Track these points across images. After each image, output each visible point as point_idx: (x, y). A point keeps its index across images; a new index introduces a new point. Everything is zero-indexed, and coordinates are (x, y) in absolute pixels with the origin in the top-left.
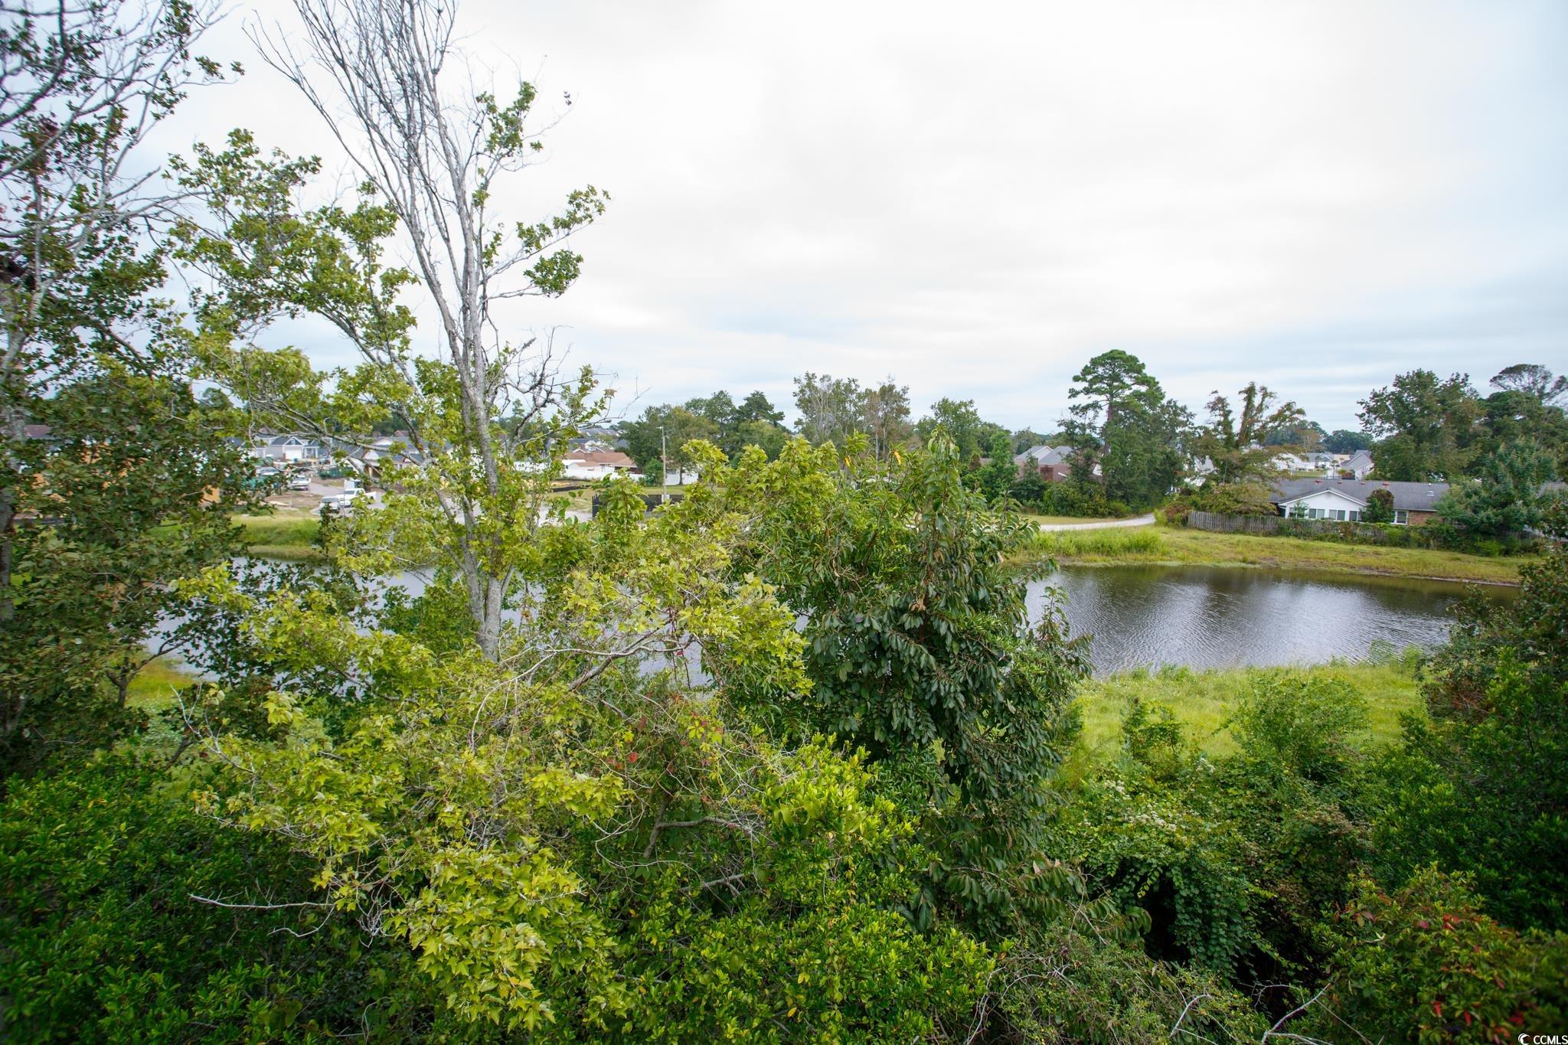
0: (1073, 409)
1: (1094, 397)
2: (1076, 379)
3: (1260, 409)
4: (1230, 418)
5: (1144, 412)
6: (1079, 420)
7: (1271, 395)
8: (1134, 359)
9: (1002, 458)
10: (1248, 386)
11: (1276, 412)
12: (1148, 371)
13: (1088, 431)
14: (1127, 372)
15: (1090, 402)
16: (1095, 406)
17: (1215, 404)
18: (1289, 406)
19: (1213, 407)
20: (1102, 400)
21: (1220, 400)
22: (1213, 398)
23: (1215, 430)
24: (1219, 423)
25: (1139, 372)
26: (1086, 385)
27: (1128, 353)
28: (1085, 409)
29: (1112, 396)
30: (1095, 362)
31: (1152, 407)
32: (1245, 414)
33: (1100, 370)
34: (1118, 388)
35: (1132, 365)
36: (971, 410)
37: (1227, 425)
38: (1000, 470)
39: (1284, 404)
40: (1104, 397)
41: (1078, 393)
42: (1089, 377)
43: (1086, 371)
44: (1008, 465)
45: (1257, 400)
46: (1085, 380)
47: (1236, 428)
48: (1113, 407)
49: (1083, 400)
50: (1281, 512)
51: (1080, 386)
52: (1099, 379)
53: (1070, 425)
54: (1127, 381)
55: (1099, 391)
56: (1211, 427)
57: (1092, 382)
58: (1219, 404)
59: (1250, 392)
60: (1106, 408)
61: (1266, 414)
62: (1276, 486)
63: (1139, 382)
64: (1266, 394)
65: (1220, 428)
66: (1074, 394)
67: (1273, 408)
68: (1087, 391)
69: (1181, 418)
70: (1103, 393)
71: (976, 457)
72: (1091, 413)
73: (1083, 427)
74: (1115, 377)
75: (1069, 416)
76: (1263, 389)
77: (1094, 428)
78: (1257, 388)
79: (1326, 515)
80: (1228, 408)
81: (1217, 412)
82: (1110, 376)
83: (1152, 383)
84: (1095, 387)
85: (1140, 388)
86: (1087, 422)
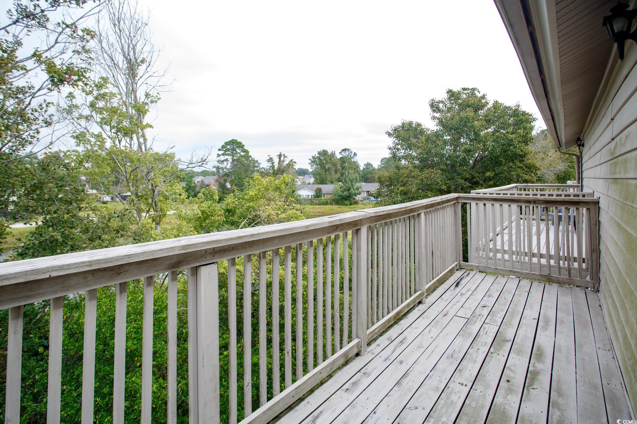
0: (218, 161)
1: (226, 157)
2: (219, 150)
3: (283, 161)
4: (274, 165)
5: (245, 163)
6: (221, 166)
8: (241, 143)
9: (190, 182)
10: (279, 154)
11: (288, 163)
12: (245, 148)
13: (225, 170)
14: (238, 147)
15: (225, 159)
16: (226, 160)
17: (269, 160)
18: (292, 161)
20: (230, 158)
22: (268, 158)
23: (270, 169)
25: (242, 148)
26: (223, 152)
27: (238, 141)
28: (223, 161)
29: (233, 156)
30: (226, 144)
31: (247, 161)
32: (279, 163)
33: (228, 147)
34: (235, 154)
35: (240, 145)
37: (273, 167)
38: (191, 186)
40: (230, 157)
41: (220, 155)
42: (224, 149)
43: (223, 147)
44: (193, 184)
45: (282, 158)
46: (223, 150)
47: (276, 168)
48: (233, 161)
49: (222, 158)
51: (221, 153)
52: (228, 150)
53: (218, 168)
54: (238, 151)
55: (228, 155)
56: (268, 168)
57: (225, 151)
58: (270, 160)
59: (280, 156)
60: (231, 161)
61: (285, 163)
63: (243, 151)
64: (285, 157)
66: (219, 155)
67: (287, 161)
68: (223, 155)
70: (230, 155)
72: (225, 163)
73: (222, 168)
74: (235, 149)
75: (217, 164)
76: (284, 155)
77: (227, 169)
79: (304, 197)
80: (274, 161)
81: (270, 163)
82: (232, 149)
83: (246, 152)
84: (227, 153)
85: (242, 154)
86: (224, 166)
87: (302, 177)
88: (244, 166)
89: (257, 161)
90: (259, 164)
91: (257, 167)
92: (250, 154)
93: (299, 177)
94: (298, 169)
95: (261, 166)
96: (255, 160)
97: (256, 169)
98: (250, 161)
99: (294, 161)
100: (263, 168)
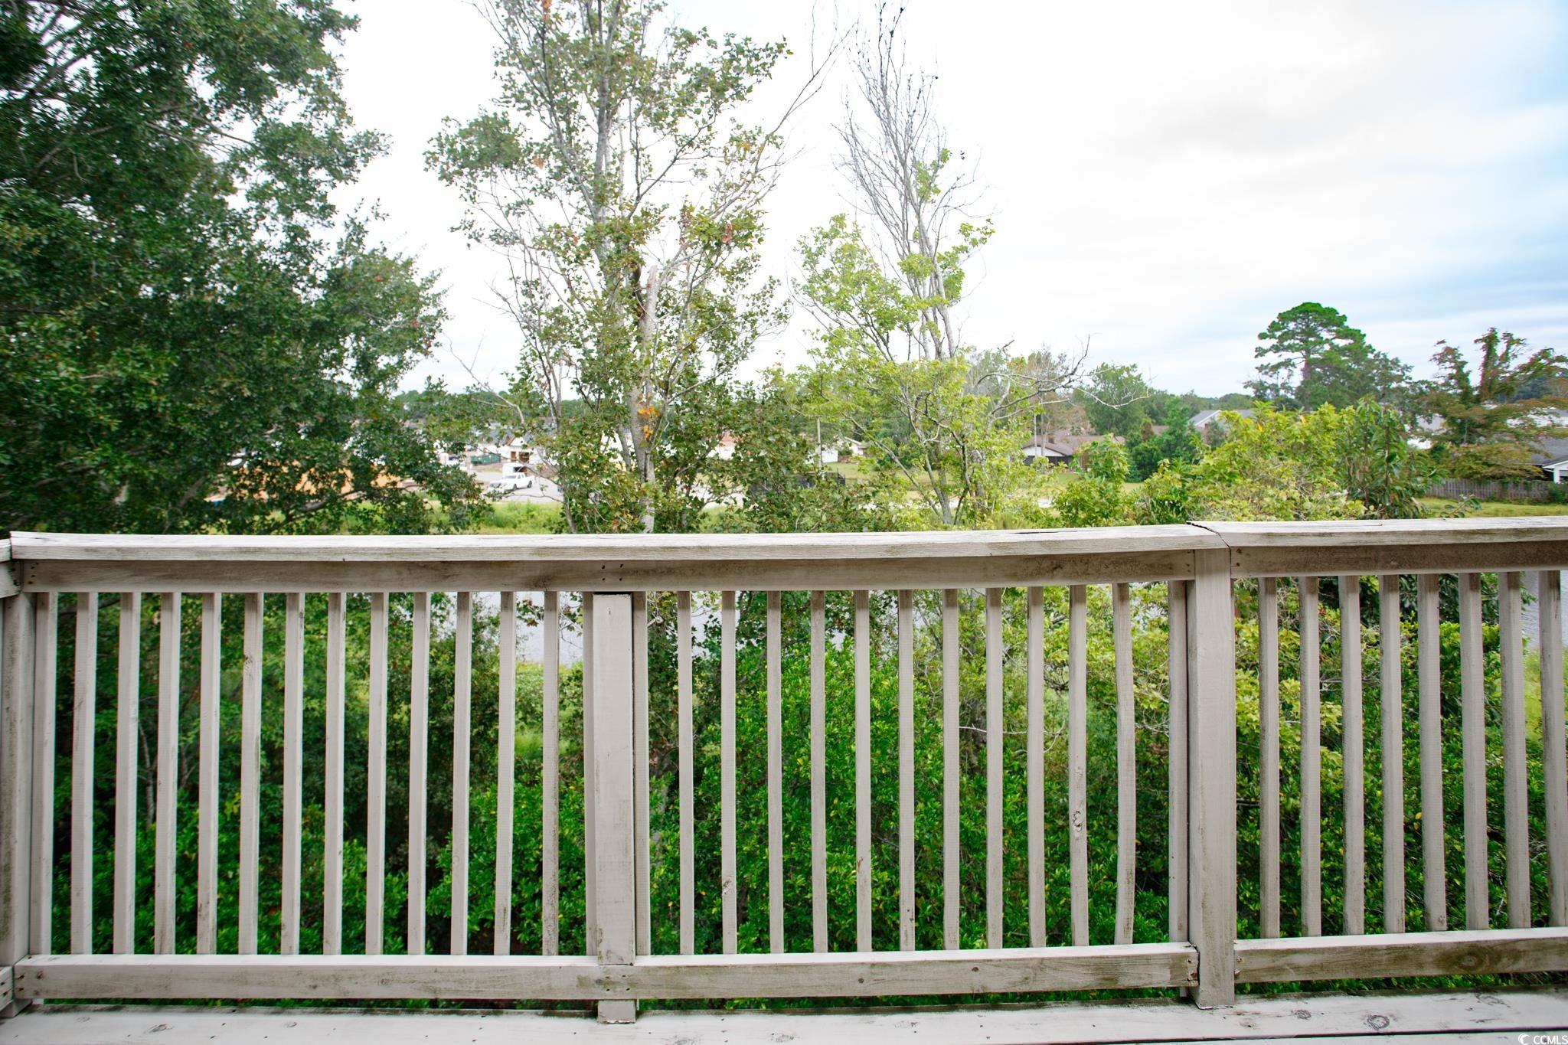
0: (1261, 369)
1: (1286, 355)
2: (1262, 336)
3: (1505, 358)
4: (1465, 370)
5: (1349, 368)
6: (1269, 381)
7: (1518, 342)
8: (1333, 311)
9: (1180, 425)
10: (1487, 333)
11: (1527, 361)
12: (1350, 324)
13: (1282, 392)
14: (1325, 325)
15: (1282, 360)
16: (1287, 364)
17: (1443, 355)
18: (1544, 353)
19: (1441, 359)
20: (1298, 358)
21: (1450, 351)
22: (1440, 349)
23: (1446, 384)
24: (1451, 377)
25: (1340, 324)
26: (1274, 342)
27: (1324, 306)
28: (1275, 368)
29: (1308, 352)
30: (1284, 317)
31: (1357, 362)
32: (1485, 365)
33: (1291, 326)
34: (1315, 344)
35: (1330, 318)
36: (1135, 375)
37: (1461, 378)
38: (1179, 437)
39: (1537, 351)
40: (1298, 354)
41: (1266, 351)
42: (1278, 334)
43: (1273, 327)
45: (1500, 349)
46: (1273, 337)
47: (1475, 380)
48: (1309, 364)
49: (1272, 358)
50: (1549, 476)
51: (1267, 343)
52: (1292, 335)
53: (1260, 387)
54: (1325, 335)
55: (1289, 348)
56: (1441, 381)
57: (1282, 339)
59: (1490, 341)
60: (1302, 365)
61: (1513, 365)
62: (1536, 446)
63: (1339, 336)
64: (1511, 340)
65: (1453, 382)
66: (1260, 352)
67: (1522, 357)
68: (1276, 349)
69: (1394, 372)
70: (1297, 350)
71: (1147, 425)
72: (1283, 372)
73: (1274, 388)
74: (1311, 332)
75: (1256, 376)
76: (1508, 336)
77: (1289, 389)
78: (1499, 335)
80: (1462, 359)
81: (1447, 364)
82: (1303, 332)
83: (1356, 336)
84: (1286, 343)
85: (1341, 343)
86: (1279, 382)
88: (1350, 377)
89: (1395, 362)
90: (1407, 368)
91: (1400, 379)
92: (1367, 341)
95: (1416, 376)
96: (1390, 357)
97: (1394, 385)
98: (1370, 361)
99: (1558, 353)
100: (1423, 382)
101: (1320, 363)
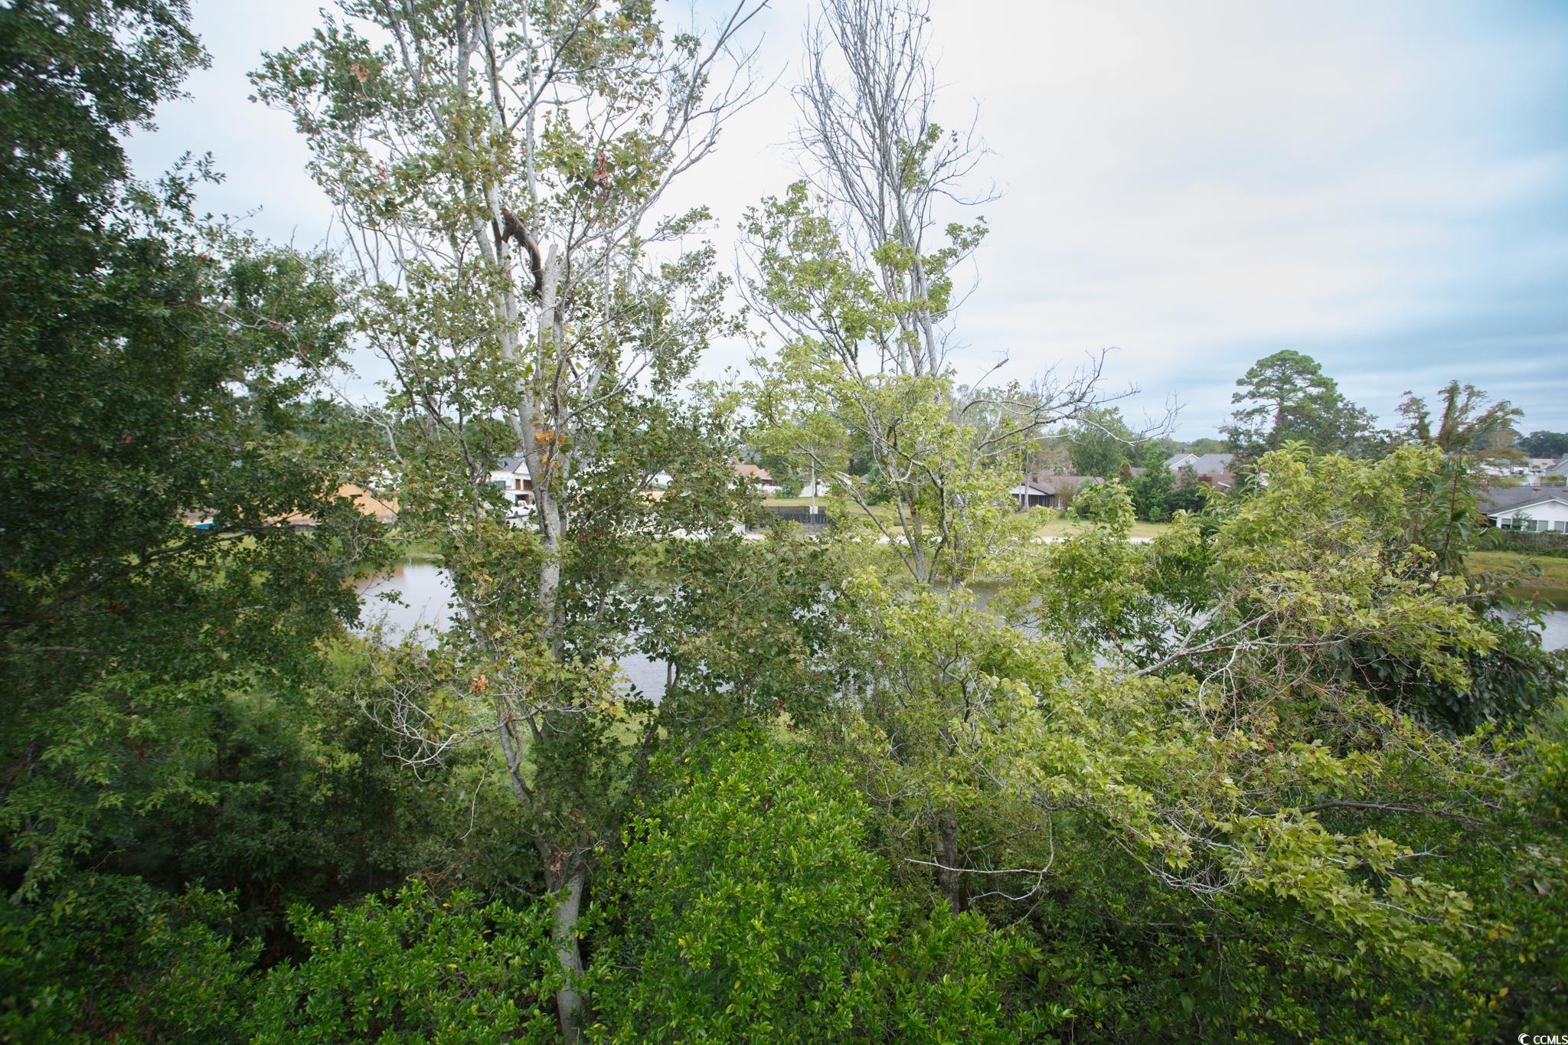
0: (1236, 415)
1: (1261, 402)
2: (1240, 383)
3: (1465, 410)
4: (1427, 421)
5: (1320, 417)
6: (1243, 426)
7: (1478, 394)
8: (1308, 359)
9: (1157, 468)
10: (1448, 385)
11: (1484, 413)
12: (1323, 373)
13: (1255, 438)
14: (1299, 373)
15: (1257, 406)
16: (1261, 410)
17: (1408, 406)
18: (1501, 406)
19: (1405, 410)
20: (1272, 405)
21: (1415, 402)
22: (1406, 400)
23: (1409, 434)
24: (1414, 427)
25: (1314, 373)
26: (1251, 388)
27: (1300, 354)
28: (1250, 414)
29: (1282, 399)
30: (1262, 364)
31: (1327, 412)
32: (1446, 416)
33: (1269, 373)
34: (1290, 390)
35: (1305, 366)
36: (1116, 417)
37: (1422, 429)
38: (1155, 480)
39: (1494, 404)
40: (1273, 401)
41: (1243, 397)
42: (1255, 380)
43: (1252, 374)
44: (1164, 475)
45: (1460, 400)
46: (1251, 383)
47: (1435, 431)
48: (1282, 411)
49: (1248, 404)
50: (1493, 522)
51: (1244, 390)
52: (1268, 382)
53: (1235, 433)
54: (1299, 382)
55: (1265, 395)
56: (1404, 431)
57: (1259, 385)
58: (1414, 405)
59: (1452, 392)
60: (1275, 412)
61: (1471, 417)
62: (1485, 495)
63: (1314, 384)
64: (1472, 392)
65: (1414, 432)
66: (1237, 398)
67: (1479, 410)
68: (1252, 395)
69: (1360, 421)
70: (1272, 397)
71: (1125, 467)
72: (1257, 418)
73: (1248, 434)
74: (1286, 380)
75: (1232, 422)
76: (1469, 387)
77: (1261, 435)
78: (1462, 386)
79: (1551, 527)
80: (1425, 410)
81: (1412, 414)
82: (1279, 379)
83: (1327, 384)
84: (1262, 390)
85: (1314, 391)
86: (1253, 428)
87: (1550, 462)
88: (1318, 425)
89: (1362, 412)
90: (1373, 418)
91: (1364, 428)
92: (1339, 390)
93: (1537, 462)
94: (1535, 435)
95: (1378, 426)
96: (1358, 407)
97: (1358, 434)
98: (1339, 411)
99: (1514, 406)
100: (1384, 432)
101: (1293, 410)
